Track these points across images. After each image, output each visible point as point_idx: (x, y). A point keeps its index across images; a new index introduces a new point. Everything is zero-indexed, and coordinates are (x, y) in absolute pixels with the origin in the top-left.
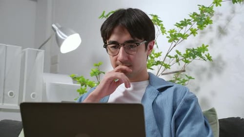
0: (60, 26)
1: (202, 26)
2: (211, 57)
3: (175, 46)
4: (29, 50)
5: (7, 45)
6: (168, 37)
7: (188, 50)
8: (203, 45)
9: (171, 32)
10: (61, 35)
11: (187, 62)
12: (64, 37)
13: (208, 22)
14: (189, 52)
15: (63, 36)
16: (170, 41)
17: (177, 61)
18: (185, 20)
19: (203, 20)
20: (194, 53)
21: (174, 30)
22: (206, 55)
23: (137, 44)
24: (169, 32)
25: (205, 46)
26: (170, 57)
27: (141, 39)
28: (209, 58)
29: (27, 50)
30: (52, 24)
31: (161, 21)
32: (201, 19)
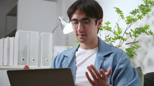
0: (63, 18)
1: (145, 13)
2: (152, 32)
3: (130, 27)
4: (43, 33)
5: (30, 32)
6: (125, 21)
7: (137, 29)
8: (146, 25)
9: (128, 17)
10: (64, 23)
11: (136, 36)
12: (66, 24)
13: (148, 10)
14: (137, 30)
15: (64, 24)
16: (127, 23)
17: (131, 36)
18: (135, 9)
19: (146, 10)
20: (140, 31)
21: (129, 16)
22: (148, 31)
23: (89, 20)
24: (126, 18)
25: (147, 25)
26: (127, 34)
27: (92, 17)
28: (151, 33)
29: (42, 33)
30: (59, 16)
31: (121, 11)
32: (144, 9)
